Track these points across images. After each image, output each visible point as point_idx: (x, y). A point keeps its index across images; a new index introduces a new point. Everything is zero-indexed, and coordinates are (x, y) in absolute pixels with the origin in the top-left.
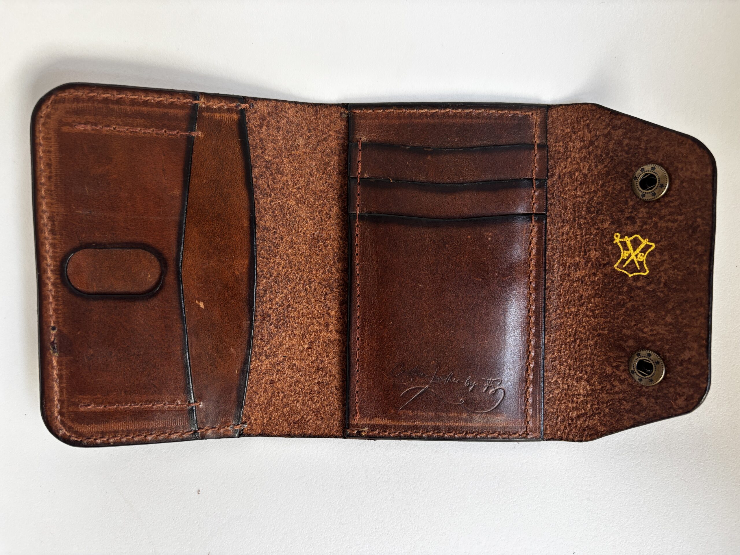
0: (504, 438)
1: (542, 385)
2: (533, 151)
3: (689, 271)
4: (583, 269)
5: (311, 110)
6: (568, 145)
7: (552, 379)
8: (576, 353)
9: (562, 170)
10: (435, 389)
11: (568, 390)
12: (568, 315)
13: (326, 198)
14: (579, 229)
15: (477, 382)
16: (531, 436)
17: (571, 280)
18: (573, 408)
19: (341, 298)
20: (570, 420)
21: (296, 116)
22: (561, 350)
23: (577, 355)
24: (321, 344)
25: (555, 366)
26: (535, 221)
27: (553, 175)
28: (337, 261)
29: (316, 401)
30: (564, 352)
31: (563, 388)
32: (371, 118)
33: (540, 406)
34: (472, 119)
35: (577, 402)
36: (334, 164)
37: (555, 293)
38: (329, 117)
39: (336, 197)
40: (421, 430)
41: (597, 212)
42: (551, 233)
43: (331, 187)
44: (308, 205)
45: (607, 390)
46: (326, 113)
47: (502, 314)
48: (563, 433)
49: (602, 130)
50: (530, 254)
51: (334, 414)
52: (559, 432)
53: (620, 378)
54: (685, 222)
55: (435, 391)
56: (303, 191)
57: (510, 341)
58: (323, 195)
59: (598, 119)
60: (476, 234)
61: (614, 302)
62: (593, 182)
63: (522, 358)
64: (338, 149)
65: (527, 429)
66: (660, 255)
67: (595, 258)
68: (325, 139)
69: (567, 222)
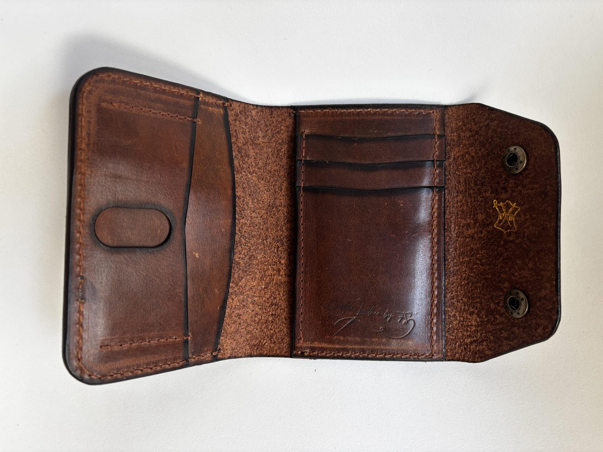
0: (415, 358)
1: (443, 317)
2: (434, 140)
3: (543, 227)
4: (473, 228)
5: (268, 111)
6: (460, 135)
7: (451, 313)
8: (469, 293)
9: (456, 153)
10: (361, 320)
11: (463, 322)
12: (462, 263)
13: (279, 175)
14: (469, 198)
15: (393, 315)
16: (436, 357)
17: (464, 237)
18: (468, 336)
19: (289, 250)
20: (465, 345)
21: (257, 115)
22: (458, 290)
23: (469, 295)
24: (274, 285)
25: (453, 303)
26: (436, 192)
27: (449, 157)
28: (287, 222)
29: (271, 329)
30: (460, 292)
31: (460, 320)
32: (312, 116)
33: (442, 333)
34: (388, 116)
35: (470, 331)
36: (284, 151)
37: (453, 246)
38: (281, 116)
39: (286, 175)
40: (350, 352)
41: (482, 184)
42: (448, 201)
43: (282, 168)
44: (265, 180)
45: (492, 322)
46: (279, 113)
47: (412, 262)
48: (460, 355)
49: (483, 123)
50: (433, 216)
51: (284, 339)
52: (457, 355)
53: (500, 312)
54: (539, 189)
55: (361, 321)
56: (262, 170)
57: (418, 283)
58: (276, 173)
59: (481, 114)
60: (391, 201)
61: (495, 253)
62: (478, 162)
63: (427, 297)
64: (288, 139)
65: (432, 352)
66: (524, 215)
67: (481, 219)
68: (278, 132)
69: (461, 192)
